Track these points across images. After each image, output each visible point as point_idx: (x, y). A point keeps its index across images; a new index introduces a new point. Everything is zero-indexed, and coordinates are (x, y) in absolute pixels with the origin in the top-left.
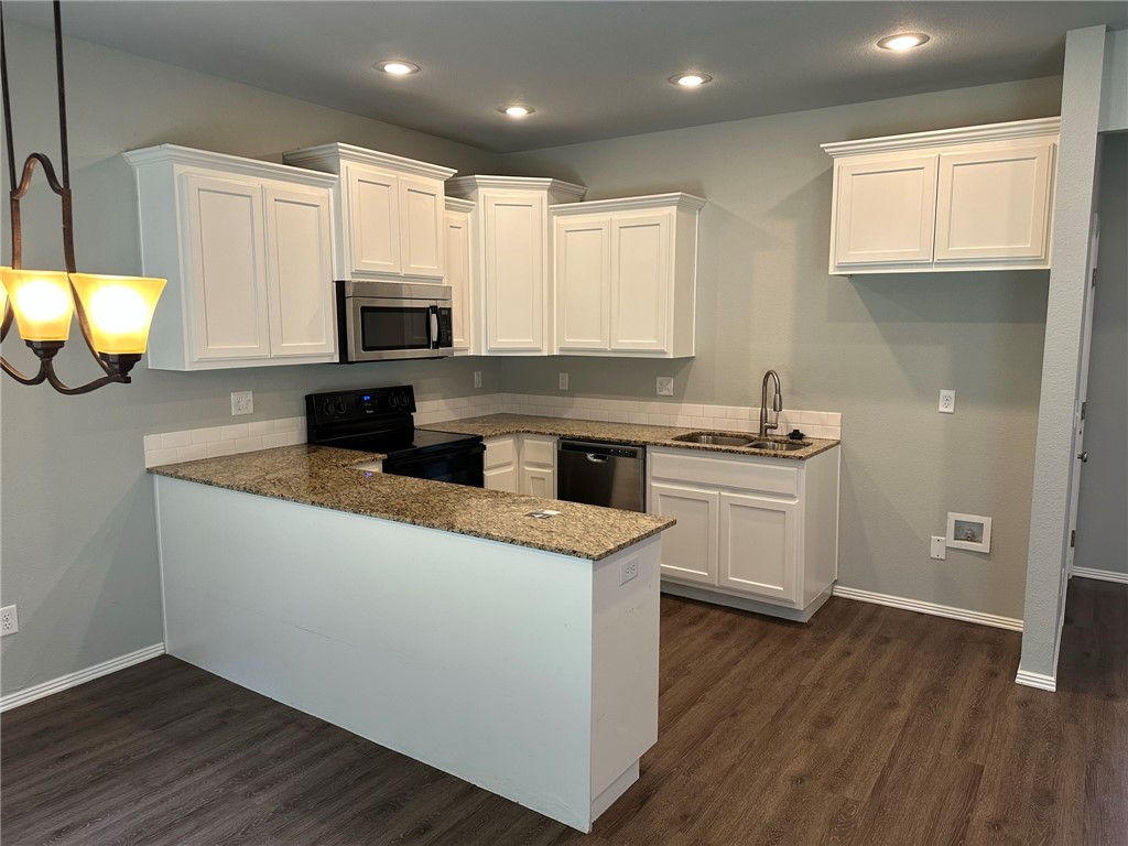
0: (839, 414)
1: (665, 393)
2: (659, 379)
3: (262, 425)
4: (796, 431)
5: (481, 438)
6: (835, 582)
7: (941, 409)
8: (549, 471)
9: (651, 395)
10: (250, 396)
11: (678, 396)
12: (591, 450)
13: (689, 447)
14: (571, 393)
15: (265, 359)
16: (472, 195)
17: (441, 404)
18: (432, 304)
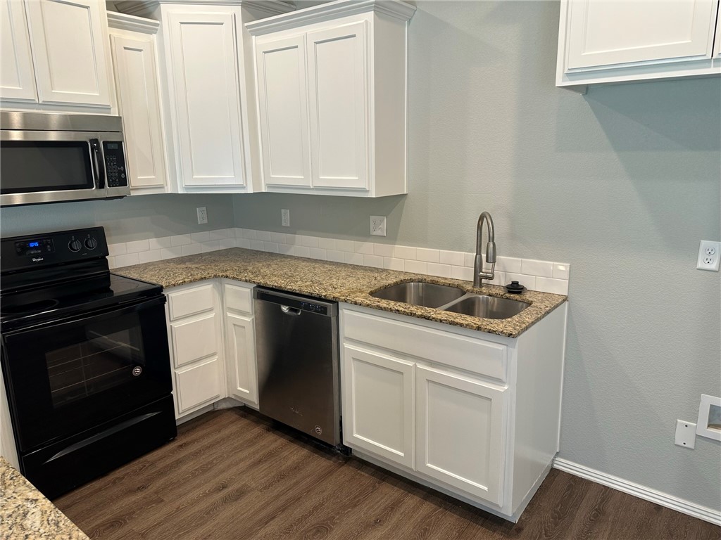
1: (378, 232)
2: (372, 218)
4: (515, 284)
5: (161, 289)
6: (557, 454)
7: (700, 265)
8: (249, 320)
9: (364, 234)
11: (392, 237)
12: (286, 302)
13: (380, 308)
14: (293, 229)
16: (156, 14)
17: (154, 242)
18: (93, 136)
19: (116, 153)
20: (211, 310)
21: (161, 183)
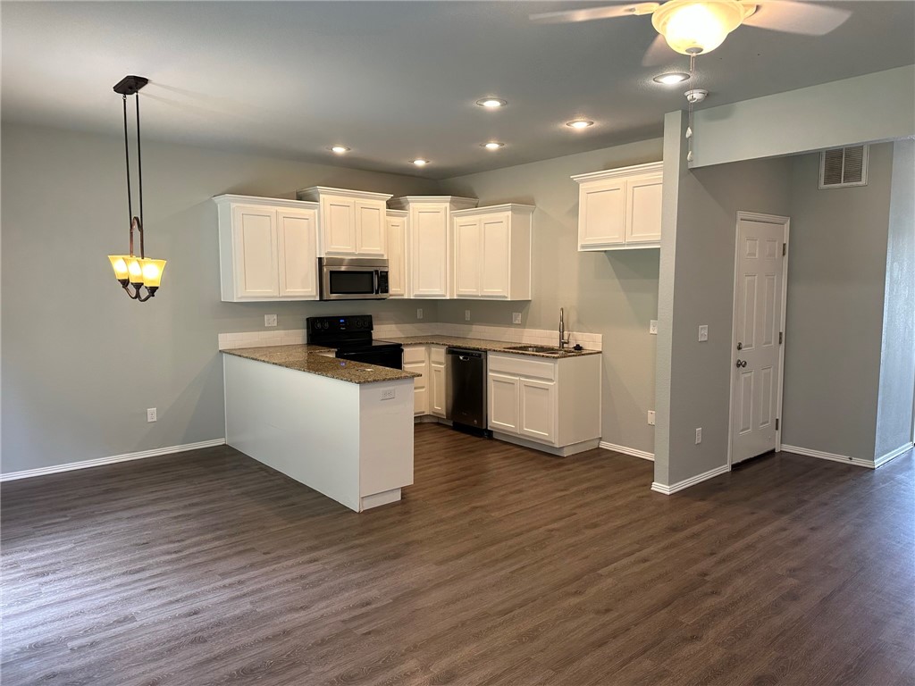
0: (601, 335)
1: (517, 322)
2: (514, 314)
3: (282, 332)
4: (578, 345)
5: (401, 345)
6: (600, 439)
7: (651, 332)
8: (443, 366)
9: (508, 322)
10: (275, 317)
11: (523, 325)
12: (462, 354)
14: (471, 323)
15: (276, 297)
16: (407, 207)
17: (393, 327)
18: (375, 269)
19: (384, 278)
20: (423, 362)
21: (402, 293)
